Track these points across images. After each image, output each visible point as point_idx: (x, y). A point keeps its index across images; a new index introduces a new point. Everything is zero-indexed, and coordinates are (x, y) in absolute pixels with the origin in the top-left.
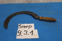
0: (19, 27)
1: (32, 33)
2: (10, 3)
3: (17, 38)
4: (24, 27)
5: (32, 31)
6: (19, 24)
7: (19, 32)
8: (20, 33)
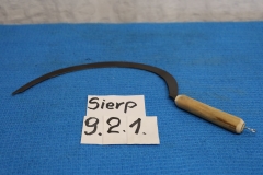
0: (89, 105)
1: (136, 126)
2: (53, 20)
3: (82, 142)
4: (108, 105)
5: (139, 120)
6: (90, 97)
7: (92, 122)
8: (95, 125)
